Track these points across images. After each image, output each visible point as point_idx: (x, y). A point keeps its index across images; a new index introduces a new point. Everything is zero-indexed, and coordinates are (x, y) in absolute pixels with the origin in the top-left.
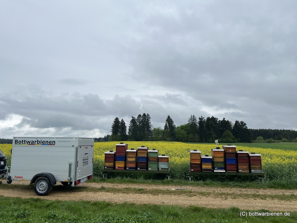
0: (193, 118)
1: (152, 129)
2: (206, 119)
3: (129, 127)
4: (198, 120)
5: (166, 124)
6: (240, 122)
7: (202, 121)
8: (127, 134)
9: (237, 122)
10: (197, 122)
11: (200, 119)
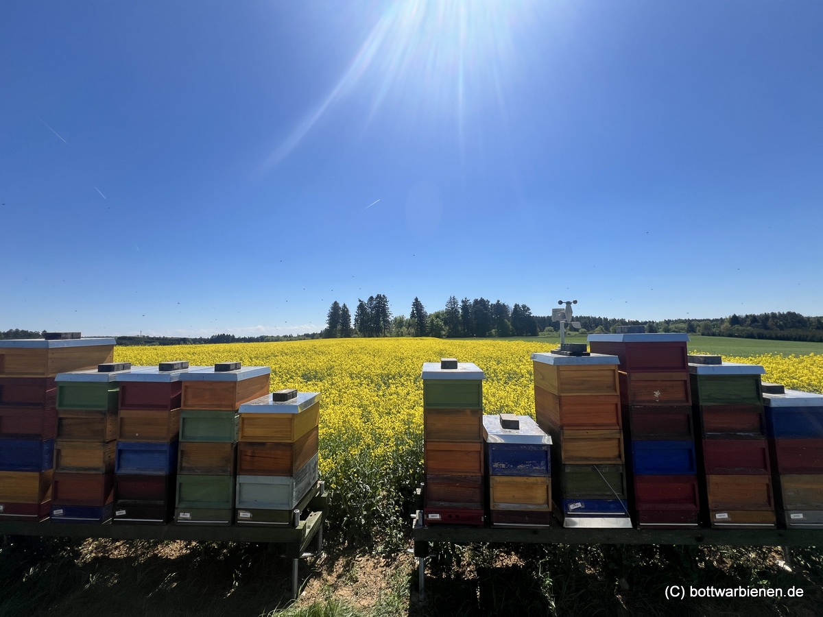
0: (453, 301)
1: (391, 318)
2: (472, 301)
3: (356, 316)
4: (460, 304)
5: (413, 311)
6: (520, 306)
7: (466, 305)
8: (352, 326)
9: (516, 306)
10: (459, 306)
11: (463, 301)
